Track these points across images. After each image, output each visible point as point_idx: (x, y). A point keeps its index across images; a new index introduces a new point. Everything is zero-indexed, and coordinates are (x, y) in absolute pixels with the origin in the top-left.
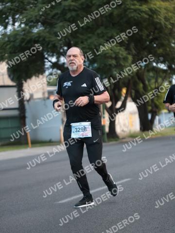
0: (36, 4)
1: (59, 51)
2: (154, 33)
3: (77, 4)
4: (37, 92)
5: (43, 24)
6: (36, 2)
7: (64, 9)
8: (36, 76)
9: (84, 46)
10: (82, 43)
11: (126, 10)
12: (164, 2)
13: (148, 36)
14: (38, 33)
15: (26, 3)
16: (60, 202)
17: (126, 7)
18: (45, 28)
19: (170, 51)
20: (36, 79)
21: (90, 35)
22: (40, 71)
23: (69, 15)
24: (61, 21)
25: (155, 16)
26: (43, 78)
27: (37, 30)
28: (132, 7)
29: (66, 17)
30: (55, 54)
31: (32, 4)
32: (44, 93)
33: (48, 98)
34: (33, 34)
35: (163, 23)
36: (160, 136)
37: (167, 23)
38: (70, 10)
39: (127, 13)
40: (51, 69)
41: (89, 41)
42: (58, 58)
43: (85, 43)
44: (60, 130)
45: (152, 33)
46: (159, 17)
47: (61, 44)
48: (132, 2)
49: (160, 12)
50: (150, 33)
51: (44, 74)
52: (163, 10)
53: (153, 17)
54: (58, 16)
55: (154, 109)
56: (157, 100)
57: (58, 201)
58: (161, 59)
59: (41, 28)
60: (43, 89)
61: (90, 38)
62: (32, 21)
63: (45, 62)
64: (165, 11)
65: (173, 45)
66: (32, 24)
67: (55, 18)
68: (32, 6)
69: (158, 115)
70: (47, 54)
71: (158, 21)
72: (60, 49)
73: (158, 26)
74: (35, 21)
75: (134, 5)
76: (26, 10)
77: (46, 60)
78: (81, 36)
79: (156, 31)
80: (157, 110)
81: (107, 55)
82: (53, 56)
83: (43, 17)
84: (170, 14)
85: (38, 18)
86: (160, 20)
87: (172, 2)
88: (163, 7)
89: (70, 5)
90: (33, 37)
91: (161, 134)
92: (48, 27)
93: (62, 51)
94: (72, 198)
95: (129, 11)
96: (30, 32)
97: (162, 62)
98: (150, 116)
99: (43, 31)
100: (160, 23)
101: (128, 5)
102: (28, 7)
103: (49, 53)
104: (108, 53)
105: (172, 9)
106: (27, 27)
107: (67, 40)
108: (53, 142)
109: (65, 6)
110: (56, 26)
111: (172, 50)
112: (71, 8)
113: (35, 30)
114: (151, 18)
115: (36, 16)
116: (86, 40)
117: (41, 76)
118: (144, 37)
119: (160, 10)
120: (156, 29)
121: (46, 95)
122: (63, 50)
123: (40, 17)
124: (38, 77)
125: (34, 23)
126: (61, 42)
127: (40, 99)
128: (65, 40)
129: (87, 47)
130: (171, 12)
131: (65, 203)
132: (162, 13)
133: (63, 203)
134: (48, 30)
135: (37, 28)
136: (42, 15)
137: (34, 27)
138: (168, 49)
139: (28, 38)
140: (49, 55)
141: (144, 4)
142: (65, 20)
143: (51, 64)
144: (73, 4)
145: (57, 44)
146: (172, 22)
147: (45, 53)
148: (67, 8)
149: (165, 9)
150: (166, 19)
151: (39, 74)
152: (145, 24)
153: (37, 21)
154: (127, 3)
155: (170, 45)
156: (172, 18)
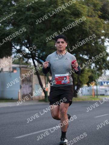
0: (9, 12)
1: (22, 42)
2: (82, 36)
3: (35, 14)
4: (6, 67)
5: (13, 25)
6: (9, 11)
7: (27, 16)
8: (6, 57)
9: (38, 40)
10: (37, 38)
11: (65, 20)
12: (89, 17)
13: (78, 37)
14: (9, 30)
15: (3, 11)
16: (17, 138)
17: (66, 18)
18: (14, 28)
19: (91, 48)
20: (6, 59)
21: (42, 34)
22: (9, 54)
23: (29, 21)
24: (25, 24)
25: (83, 26)
26: (10, 58)
27: (9, 28)
28: (70, 19)
29: (27, 21)
30: (19, 44)
31: (7, 12)
32: (10, 68)
33: (13, 72)
34: (6, 31)
35: (88, 30)
36: (81, 100)
37: (90, 31)
38: (31, 18)
39: (66, 22)
40: (16, 54)
41: (41, 38)
42: (21, 47)
43: (39, 39)
44: (19, 93)
45: (81, 36)
46: (86, 26)
47: (23, 38)
48: (69, 16)
49: (86, 23)
50: (79, 36)
51: (11, 56)
52: (89, 22)
53: (82, 26)
54: (23, 20)
55: (79, 84)
56: (81, 78)
57: (15, 137)
58: (85, 52)
59: (11, 27)
60: (10, 66)
61: (42, 36)
62: (6, 23)
63: (12, 49)
64: (90, 23)
65: (93, 45)
66: (6, 24)
67: (20, 21)
68: (6, 13)
69: (81, 87)
70: (14, 44)
71: (85, 29)
72: (22, 41)
73: (85, 32)
74: (7, 22)
75: (71, 17)
76: (2, 15)
77: (13, 48)
78: (36, 34)
79: (83, 35)
80: (81, 84)
81: (52, 47)
82: (17, 45)
83: (13, 21)
84: (93, 25)
85: (10, 21)
86: (86, 28)
87: (94, 18)
88: (89, 20)
89: (31, 15)
90: (6, 33)
91: (82, 99)
92: (16, 27)
93: (23, 42)
94: (24, 136)
95: (67, 21)
96: (4, 29)
97: (86, 55)
98: (76, 88)
99: (12, 29)
100: (86, 30)
101: (67, 17)
102: (4, 13)
103: (15, 43)
104: (52, 46)
105: (94, 22)
106: (3, 26)
107: (27, 36)
108: (13, 100)
109: (28, 15)
110: (21, 27)
111: (92, 47)
112: (32, 16)
113: (8, 28)
114: (81, 27)
115: (9, 19)
116: (40, 37)
117: (9, 57)
118: (76, 38)
119: (87, 23)
120: (83, 33)
121: (11, 70)
122: (25, 42)
123: (12, 20)
124: (7, 58)
125: (7, 24)
126: (24, 37)
127: (7, 72)
128: (26, 35)
129: (40, 41)
130: (93, 24)
131: (20, 138)
132: (88, 24)
133: (18, 138)
134: (15, 28)
135: (9, 27)
136: (12, 19)
137: (7, 26)
138: (90, 47)
139: (3, 33)
140: (15, 45)
141: (77, 18)
142: (27, 23)
143: (16, 50)
144: (33, 14)
145: (21, 38)
146: (93, 30)
147: (13, 43)
148: (28, 16)
149: (90, 22)
150: (90, 28)
151: (8, 56)
152: (77, 30)
153: (9, 23)
154: (66, 16)
155: (91, 44)
156: (93, 28)
